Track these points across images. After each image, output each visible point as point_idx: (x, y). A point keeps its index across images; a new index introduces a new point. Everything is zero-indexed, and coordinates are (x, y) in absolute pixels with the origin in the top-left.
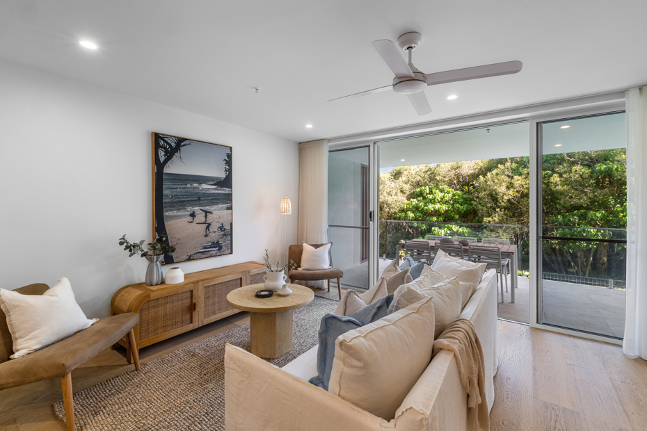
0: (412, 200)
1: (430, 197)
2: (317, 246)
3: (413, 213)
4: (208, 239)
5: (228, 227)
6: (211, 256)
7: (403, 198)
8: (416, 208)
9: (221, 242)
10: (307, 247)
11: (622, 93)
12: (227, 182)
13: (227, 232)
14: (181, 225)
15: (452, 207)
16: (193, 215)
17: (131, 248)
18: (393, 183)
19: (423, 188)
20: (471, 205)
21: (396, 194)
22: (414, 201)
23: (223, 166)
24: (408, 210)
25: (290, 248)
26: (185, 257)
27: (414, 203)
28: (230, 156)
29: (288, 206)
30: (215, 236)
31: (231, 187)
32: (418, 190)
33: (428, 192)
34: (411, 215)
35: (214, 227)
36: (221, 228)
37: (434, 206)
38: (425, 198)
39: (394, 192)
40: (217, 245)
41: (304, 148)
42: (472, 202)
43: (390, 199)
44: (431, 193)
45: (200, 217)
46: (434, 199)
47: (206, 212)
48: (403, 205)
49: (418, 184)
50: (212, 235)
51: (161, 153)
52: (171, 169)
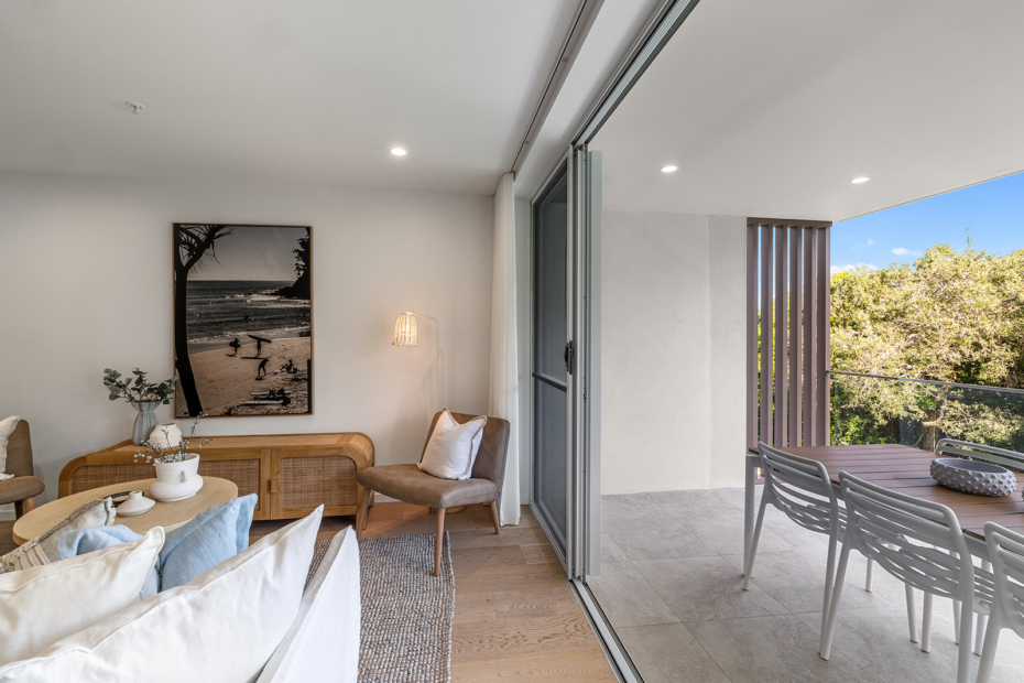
5: (302, 368)
6: (268, 414)
12: (299, 289)
13: (302, 377)
14: (215, 360)
16: (235, 344)
23: (294, 261)
26: (222, 409)
28: (306, 243)
31: (308, 296)
35: (275, 366)
36: (289, 367)
40: (278, 395)
45: (248, 348)
47: (259, 340)
51: (184, 252)
52: (198, 274)
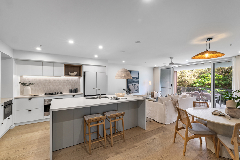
0: (198, 79)
1: (207, 78)
2: (158, 92)
3: (199, 84)
4: (135, 89)
5: (138, 87)
6: (136, 93)
7: (194, 78)
8: (201, 82)
9: (137, 90)
10: (155, 92)
11: (232, 57)
12: (138, 78)
13: (138, 88)
14: (131, 87)
15: (218, 82)
16: (133, 85)
17: (125, 90)
18: (190, 73)
19: (204, 74)
20: (228, 81)
21: (191, 77)
22: (200, 80)
23: (138, 75)
24: (197, 82)
25: (151, 92)
26: (131, 93)
27: (199, 81)
28: (139, 73)
29: (151, 83)
30: (136, 89)
31: (139, 79)
32: (202, 75)
33: (206, 76)
34: (198, 85)
35: (136, 87)
36: (137, 87)
37: (209, 81)
38: (204, 78)
39: (190, 76)
40: (136, 91)
41: (154, 69)
42: (228, 80)
43: (188, 79)
44: (208, 76)
45: (134, 85)
46: (208, 79)
47: (135, 84)
48: (194, 81)
49: (202, 73)
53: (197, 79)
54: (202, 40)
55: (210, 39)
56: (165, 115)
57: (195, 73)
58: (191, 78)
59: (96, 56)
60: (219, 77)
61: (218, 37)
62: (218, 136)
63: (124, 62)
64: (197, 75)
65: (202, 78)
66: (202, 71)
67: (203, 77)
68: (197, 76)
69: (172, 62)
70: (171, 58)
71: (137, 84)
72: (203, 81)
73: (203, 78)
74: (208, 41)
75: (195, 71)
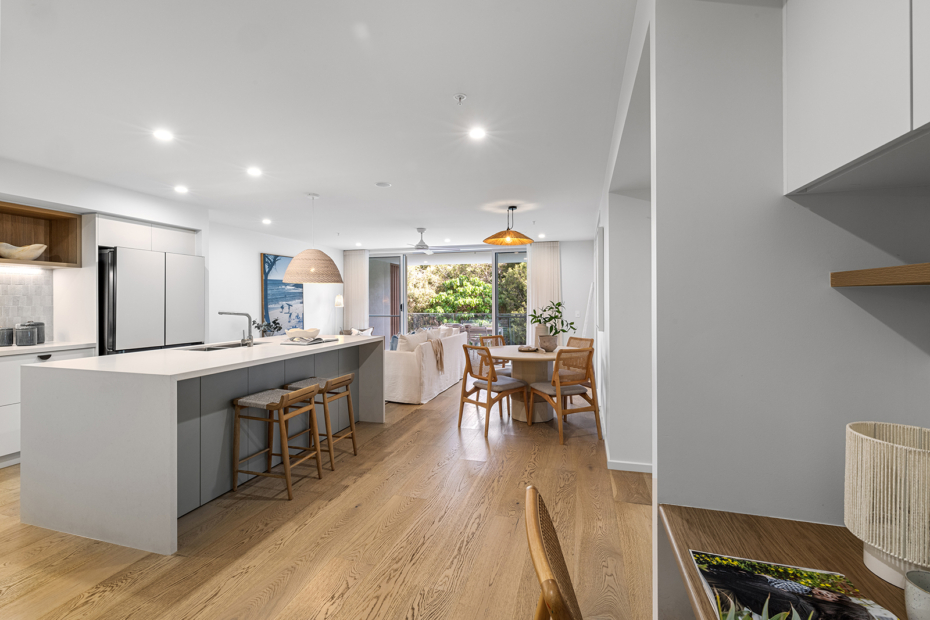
0: (441, 293)
1: (461, 290)
2: (362, 331)
3: (443, 308)
7: (431, 291)
8: (446, 303)
10: (355, 332)
16: (282, 307)
17: (258, 327)
18: (420, 274)
19: (454, 280)
21: (423, 287)
22: (444, 295)
24: (437, 304)
27: (444, 298)
29: (340, 300)
32: (448, 282)
33: (458, 284)
34: (440, 310)
35: (293, 316)
36: (297, 317)
37: (464, 300)
38: (455, 292)
39: (421, 284)
41: (348, 254)
43: (417, 293)
44: (462, 285)
45: (286, 307)
46: (464, 292)
47: (290, 305)
48: (431, 299)
49: (449, 276)
50: (292, 321)
51: (267, 266)
52: (272, 277)
53: (437, 292)
54: (502, 207)
55: (513, 208)
56: (420, 378)
57: (433, 276)
58: (423, 291)
59: (181, 190)
60: (485, 288)
61: (525, 207)
62: (532, 385)
63: (267, 222)
64: (437, 280)
65: (449, 292)
66: (450, 268)
67: (451, 287)
68: (437, 285)
69: (422, 240)
70: (421, 230)
71: (295, 304)
72: (452, 298)
73: (451, 292)
74: (510, 211)
75: (433, 268)
